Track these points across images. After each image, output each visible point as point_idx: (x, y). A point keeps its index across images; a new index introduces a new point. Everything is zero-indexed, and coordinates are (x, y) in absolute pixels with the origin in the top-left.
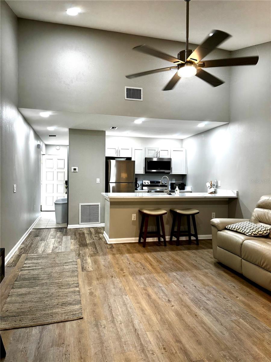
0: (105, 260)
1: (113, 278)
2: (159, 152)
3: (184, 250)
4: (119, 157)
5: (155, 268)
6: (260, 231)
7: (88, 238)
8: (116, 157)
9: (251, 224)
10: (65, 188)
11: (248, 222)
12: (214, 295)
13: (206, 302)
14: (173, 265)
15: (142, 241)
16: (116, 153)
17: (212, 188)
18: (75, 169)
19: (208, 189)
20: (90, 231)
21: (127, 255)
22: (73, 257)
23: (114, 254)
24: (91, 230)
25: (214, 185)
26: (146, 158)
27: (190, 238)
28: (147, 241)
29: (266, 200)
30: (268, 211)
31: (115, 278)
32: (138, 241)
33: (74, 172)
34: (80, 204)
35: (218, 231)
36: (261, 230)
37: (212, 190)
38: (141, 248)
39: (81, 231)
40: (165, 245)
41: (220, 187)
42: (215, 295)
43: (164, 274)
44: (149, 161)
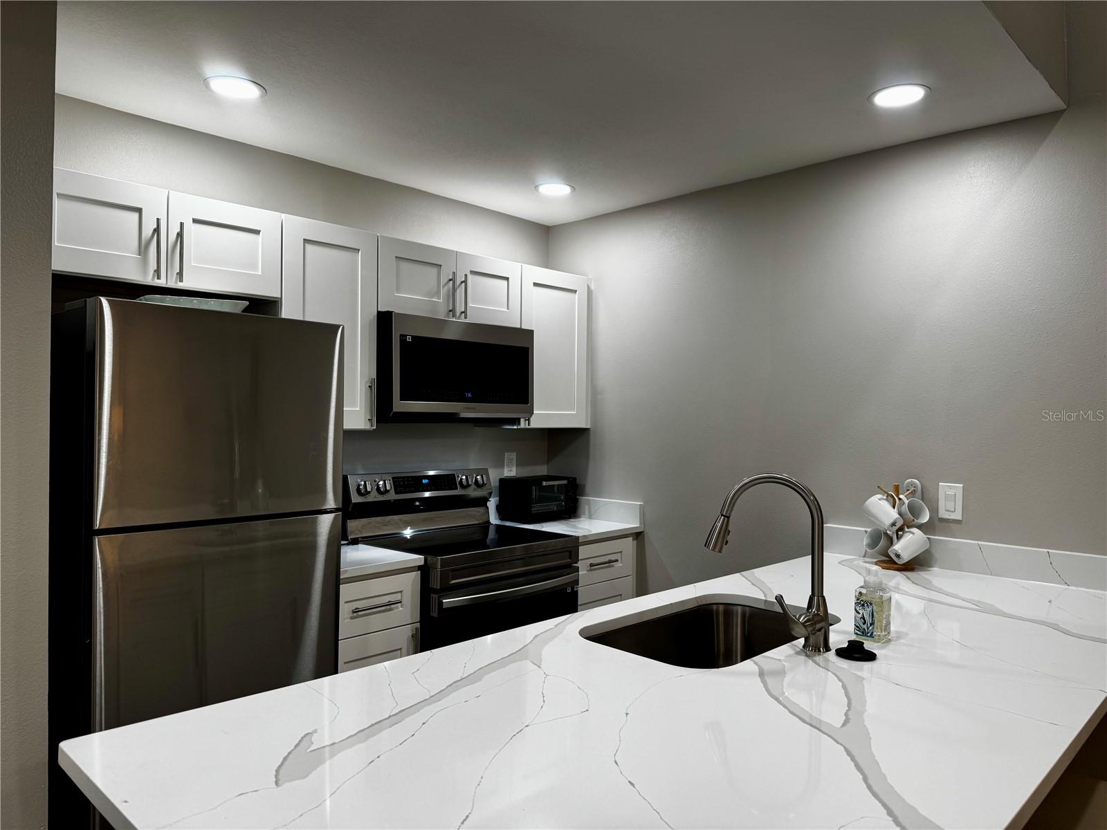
2: (463, 283)
16: (142, 251)
26: (379, 314)
44: (409, 339)
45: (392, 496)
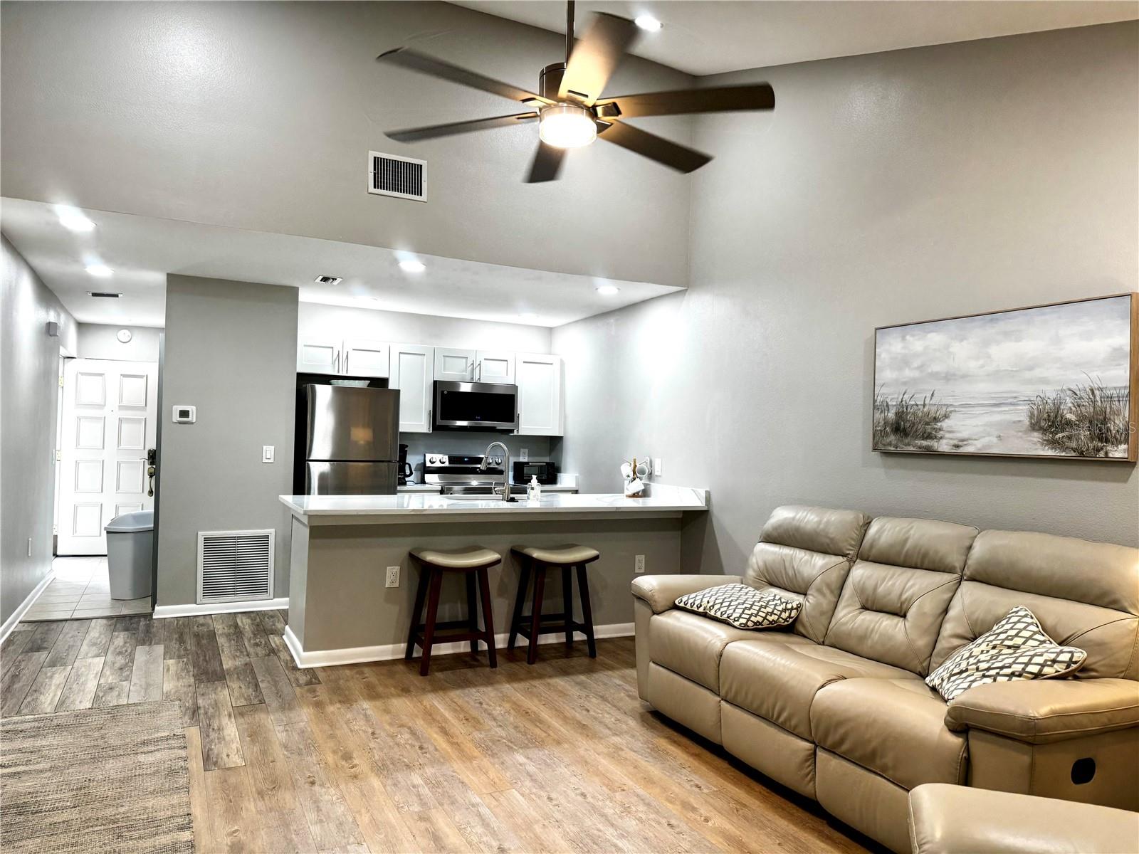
0: (288, 728)
1: (316, 788)
2: (480, 365)
3: (550, 677)
4: (345, 374)
5: (457, 744)
6: (772, 613)
7: (226, 651)
8: (336, 374)
9: (744, 591)
10: (147, 477)
11: (739, 586)
12: (640, 820)
13: (615, 846)
14: (516, 727)
15: (418, 652)
16: (333, 363)
17: (637, 480)
18: (184, 414)
19: (626, 482)
20: (236, 626)
21: (366, 705)
22: (171, 720)
23: (319, 705)
24: (240, 623)
25: (642, 472)
26: (435, 383)
27: (570, 637)
28: (433, 653)
29: (786, 519)
30: (792, 552)
31: (322, 785)
32: (403, 656)
33: (180, 423)
34: (202, 534)
35: (654, 613)
36: (775, 608)
37: (638, 486)
38: (414, 679)
39: (202, 625)
40: (493, 664)
41: (660, 476)
42: (644, 817)
43: (486, 762)
44: (446, 392)
45: (447, 464)
